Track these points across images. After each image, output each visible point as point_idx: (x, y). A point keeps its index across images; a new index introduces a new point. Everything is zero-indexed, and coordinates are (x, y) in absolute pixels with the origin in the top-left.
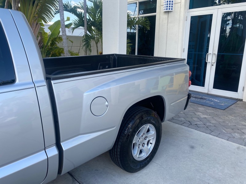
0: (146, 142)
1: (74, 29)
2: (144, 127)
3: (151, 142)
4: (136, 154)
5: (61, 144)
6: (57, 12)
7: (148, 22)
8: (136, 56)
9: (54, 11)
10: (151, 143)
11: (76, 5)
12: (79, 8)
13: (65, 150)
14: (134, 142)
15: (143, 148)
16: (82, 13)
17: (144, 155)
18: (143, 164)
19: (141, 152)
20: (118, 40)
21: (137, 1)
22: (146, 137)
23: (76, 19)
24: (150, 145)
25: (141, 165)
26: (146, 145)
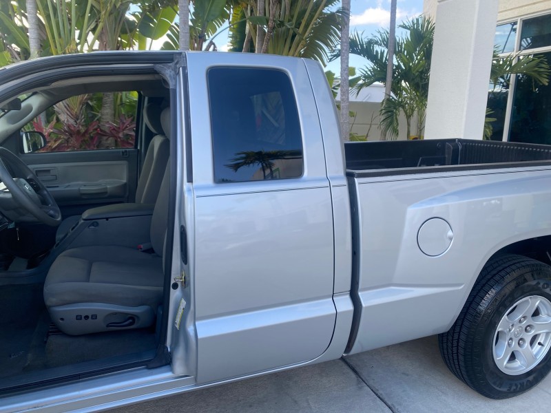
0: (528, 338)
1: (361, 86)
2: (527, 301)
3: (541, 339)
4: (500, 356)
5: (360, 294)
6: (334, 56)
7: (543, 66)
8: (505, 144)
9: (329, 54)
10: (540, 344)
11: (370, 37)
12: (376, 43)
13: (366, 307)
14: (499, 329)
15: (518, 348)
16: (382, 53)
17: (520, 367)
18: (516, 385)
19: (513, 357)
20: (465, 109)
21: (519, 19)
22: (529, 326)
23: (368, 67)
24: (537, 347)
25: (511, 385)
26: (527, 344)
